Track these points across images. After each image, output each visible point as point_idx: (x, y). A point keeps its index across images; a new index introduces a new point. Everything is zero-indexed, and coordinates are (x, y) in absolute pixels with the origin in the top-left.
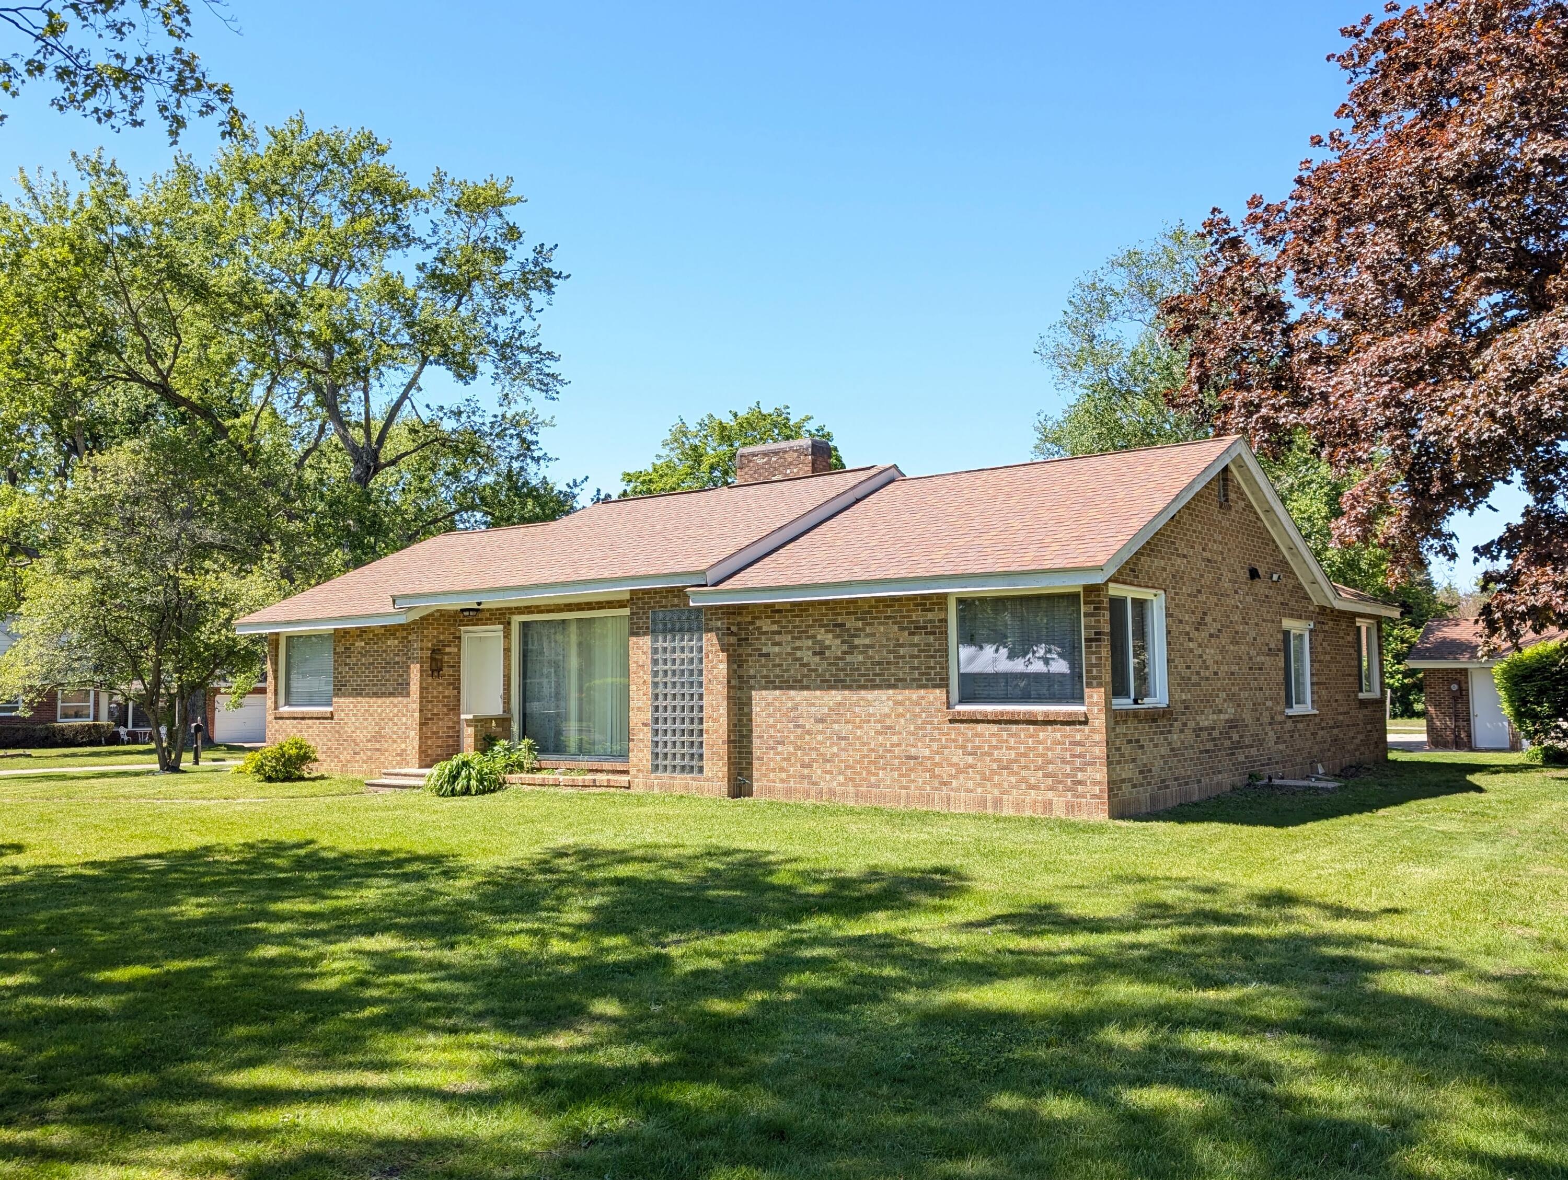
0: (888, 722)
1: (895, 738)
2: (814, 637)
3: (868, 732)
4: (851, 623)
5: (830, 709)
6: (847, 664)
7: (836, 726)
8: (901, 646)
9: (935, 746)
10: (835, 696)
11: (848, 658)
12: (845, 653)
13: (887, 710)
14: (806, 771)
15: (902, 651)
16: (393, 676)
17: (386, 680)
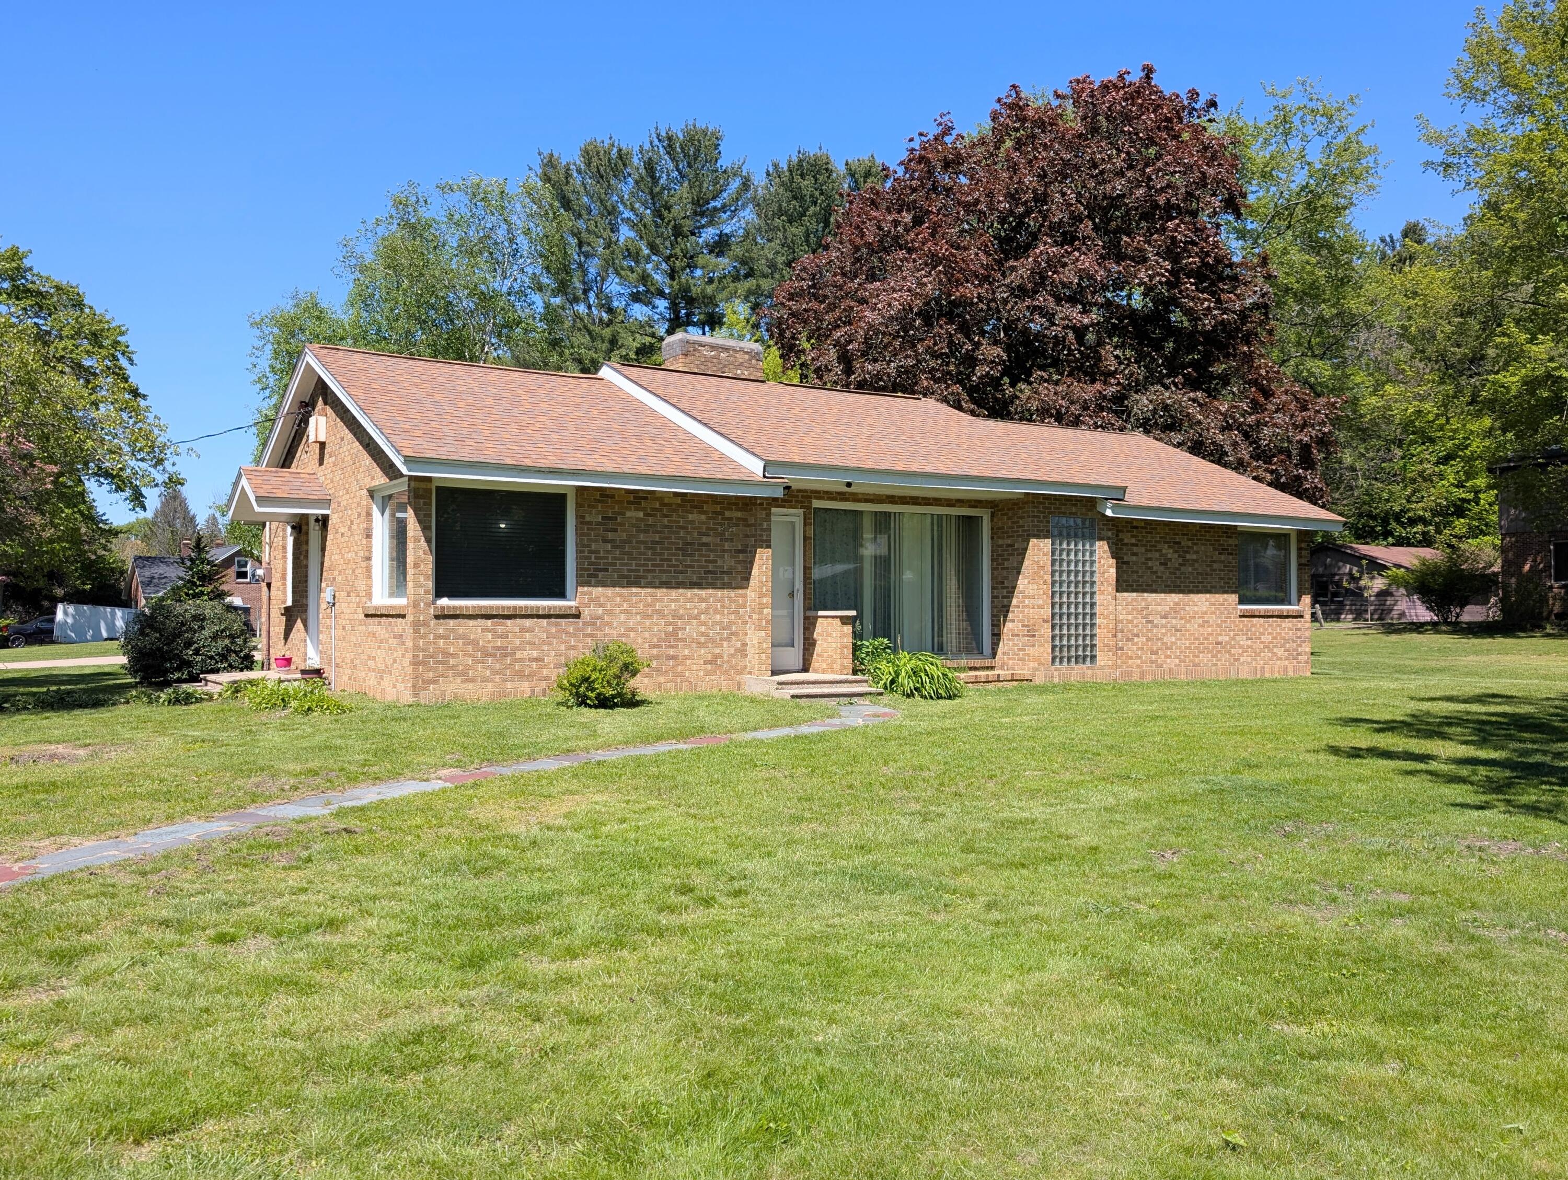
0: (1206, 617)
1: (1210, 630)
2: (1160, 551)
3: (1193, 626)
4: (1185, 543)
5: (1171, 609)
6: (1182, 573)
7: (1174, 621)
8: (1214, 562)
9: (1232, 634)
10: (1174, 598)
11: (1183, 569)
12: (1181, 565)
13: (1205, 609)
14: (1154, 657)
15: (1215, 566)
16: (698, 561)
17: (686, 566)
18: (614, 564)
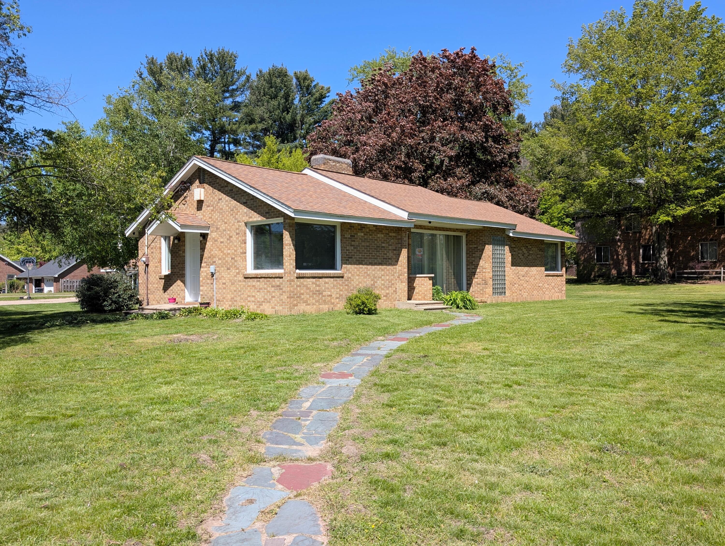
0: (536, 276)
1: (537, 281)
2: (522, 250)
3: (532, 280)
4: (529, 246)
5: (525, 273)
6: (528, 259)
7: (526, 278)
8: (538, 254)
9: (543, 283)
12: (528, 255)
13: (535, 273)
14: (520, 292)
16: (381, 254)
17: (378, 256)
18: (354, 255)
